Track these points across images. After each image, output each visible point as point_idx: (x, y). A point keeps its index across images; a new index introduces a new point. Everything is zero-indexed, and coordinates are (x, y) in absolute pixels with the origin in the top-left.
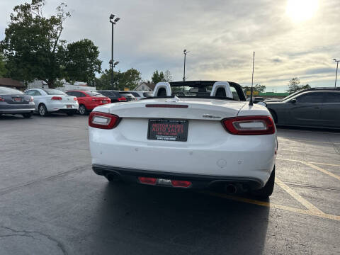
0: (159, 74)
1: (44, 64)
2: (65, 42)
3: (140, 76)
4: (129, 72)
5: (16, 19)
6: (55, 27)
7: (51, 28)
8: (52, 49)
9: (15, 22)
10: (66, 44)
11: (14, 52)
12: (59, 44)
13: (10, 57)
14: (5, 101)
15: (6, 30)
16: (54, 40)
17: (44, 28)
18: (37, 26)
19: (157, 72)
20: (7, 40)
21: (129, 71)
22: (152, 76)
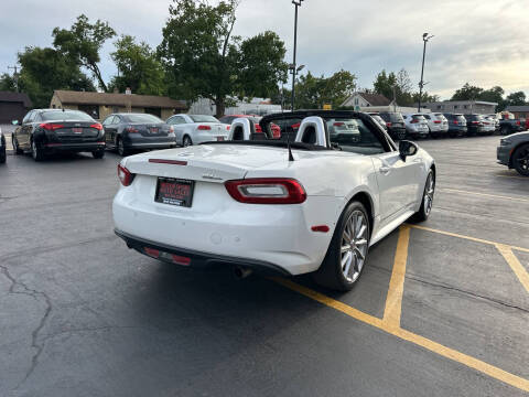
0: (387, 76)
1: (208, 74)
2: (239, 38)
3: (354, 82)
4: (337, 77)
5: (175, 12)
6: (225, 18)
7: (219, 20)
8: (221, 52)
9: (174, 17)
10: (241, 42)
11: (173, 60)
12: (231, 42)
13: (168, 67)
14: (139, 132)
15: (164, 30)
16: (223, 38)
17: (210, 22)
18: (201, 20)
19: (384, 74)
20: (164, 43)
21: (336, 75)
22: (376, 81)
